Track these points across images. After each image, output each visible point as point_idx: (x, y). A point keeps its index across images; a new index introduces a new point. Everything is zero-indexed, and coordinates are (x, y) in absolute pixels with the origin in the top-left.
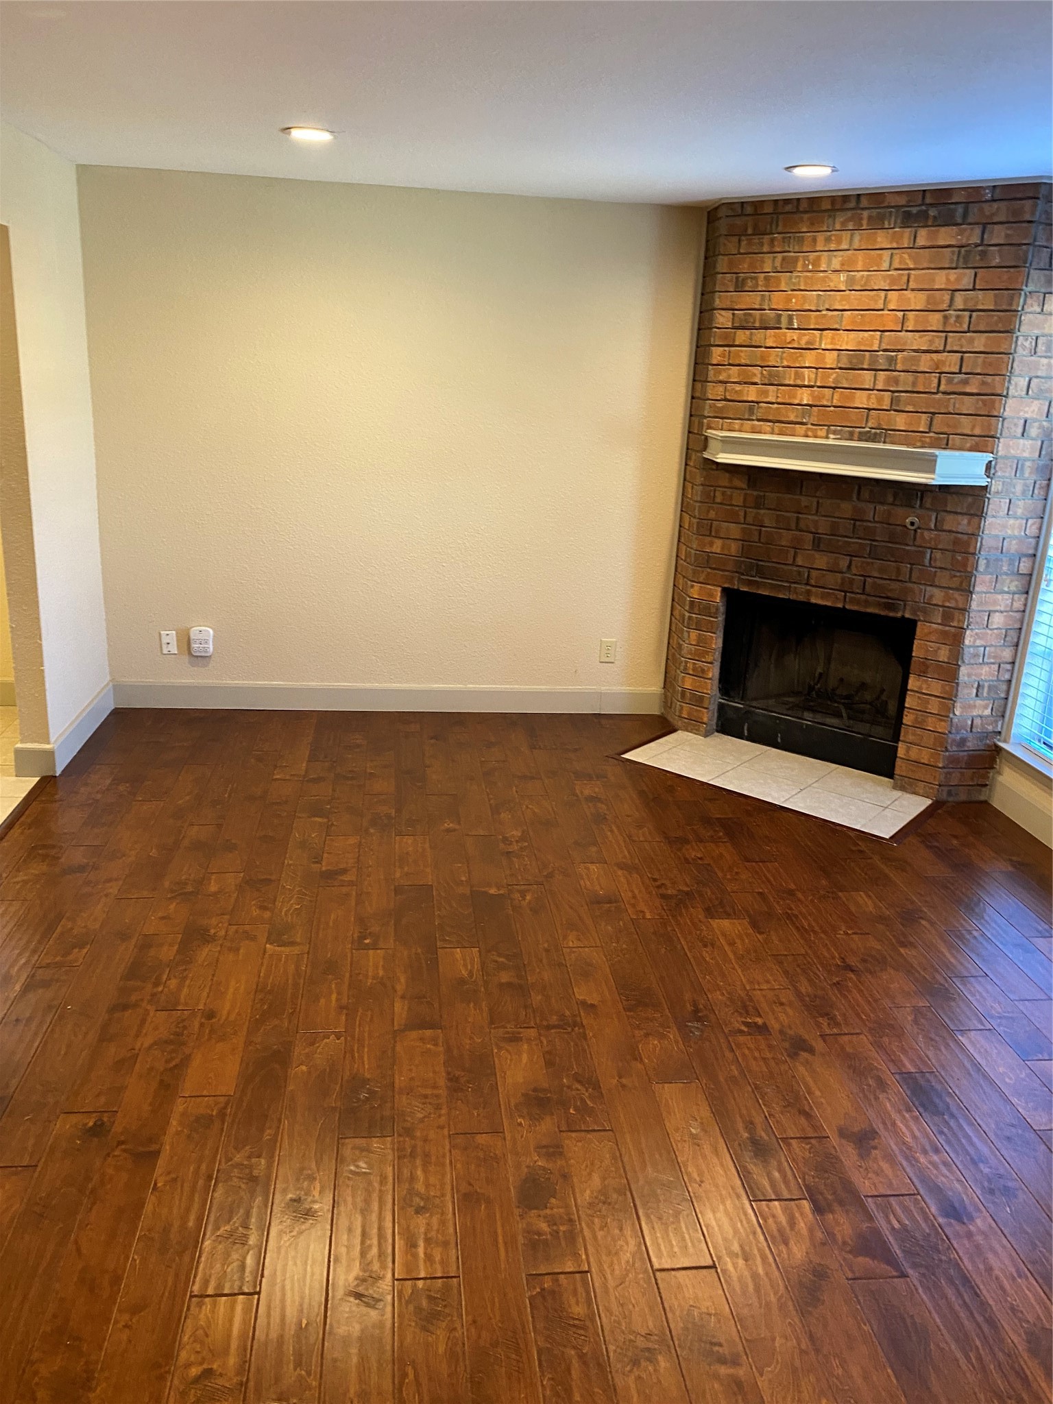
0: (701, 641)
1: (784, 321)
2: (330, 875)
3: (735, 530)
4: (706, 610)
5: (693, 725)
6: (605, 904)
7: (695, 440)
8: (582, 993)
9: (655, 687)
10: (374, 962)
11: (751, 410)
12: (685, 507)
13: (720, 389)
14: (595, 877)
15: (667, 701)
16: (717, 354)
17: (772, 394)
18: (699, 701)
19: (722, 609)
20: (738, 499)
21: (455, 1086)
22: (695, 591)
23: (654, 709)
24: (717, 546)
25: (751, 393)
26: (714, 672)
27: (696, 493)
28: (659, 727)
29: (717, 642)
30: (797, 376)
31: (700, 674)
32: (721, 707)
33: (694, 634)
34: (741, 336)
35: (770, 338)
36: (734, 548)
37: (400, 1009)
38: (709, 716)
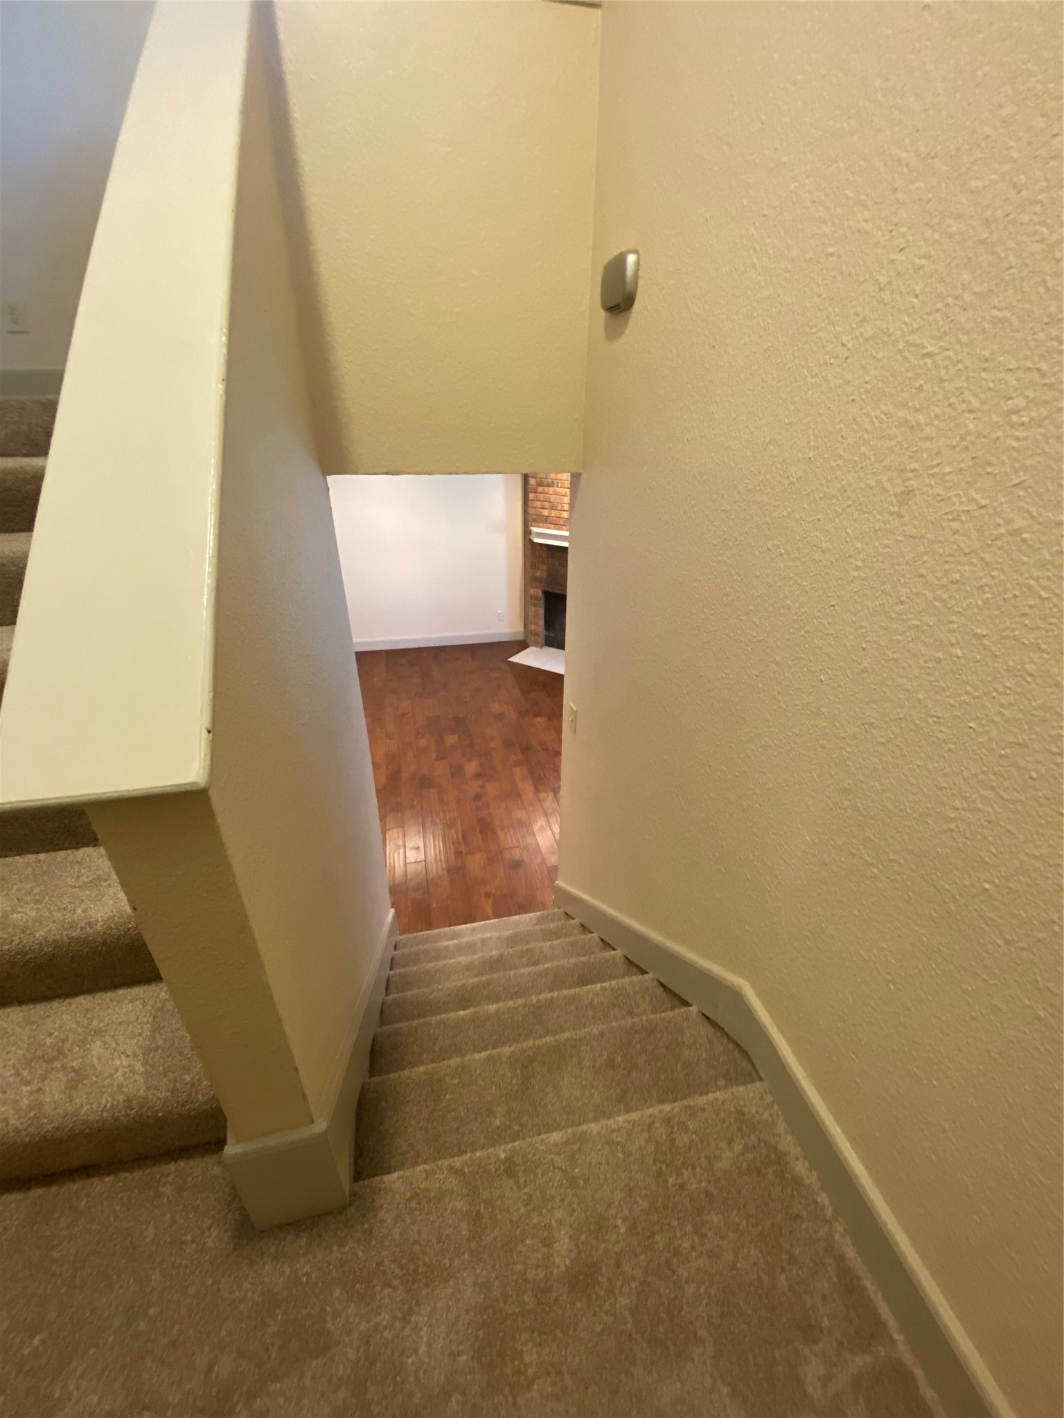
0: (536, 611)
1: (555, 484)
2: (403, 715)
3: (545, 567)
4: (537, 599)
5: (536, 644)
6: (500, 716)
7: (527, 532)
8: (491, 745)
9: (520, 628)
10: (423, 743)
11: (546, 519)
12: (525, 556)
13: (534, 510)
14: (496, 708)
15: (526, 635)
16: (531, 496)
17: (553, 513)
18: (537, 634)
19: (543, 598)
20: (545, 555)
21: (453, 774)
22: (532, 591)
23: (521, 637)
24: (538, 574)
25: (545, 513)
26: (542, 623)
27: (529, 552)
28: (521, 645)
29: (542, 611)
30: (562, 506)
31: (537, 624)
32: (546, 636)
33: (533, 609)
34: (540, 489)
35: (551, 490)
36: (545, 574)
37: (434, 755)
38: (541, 640)
